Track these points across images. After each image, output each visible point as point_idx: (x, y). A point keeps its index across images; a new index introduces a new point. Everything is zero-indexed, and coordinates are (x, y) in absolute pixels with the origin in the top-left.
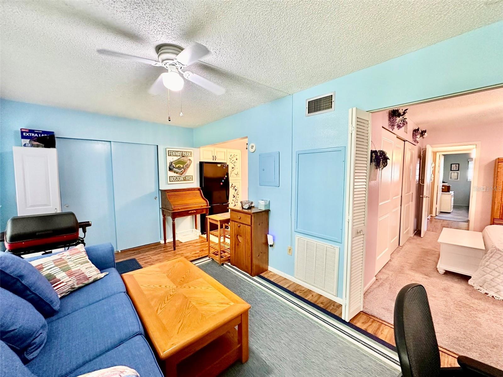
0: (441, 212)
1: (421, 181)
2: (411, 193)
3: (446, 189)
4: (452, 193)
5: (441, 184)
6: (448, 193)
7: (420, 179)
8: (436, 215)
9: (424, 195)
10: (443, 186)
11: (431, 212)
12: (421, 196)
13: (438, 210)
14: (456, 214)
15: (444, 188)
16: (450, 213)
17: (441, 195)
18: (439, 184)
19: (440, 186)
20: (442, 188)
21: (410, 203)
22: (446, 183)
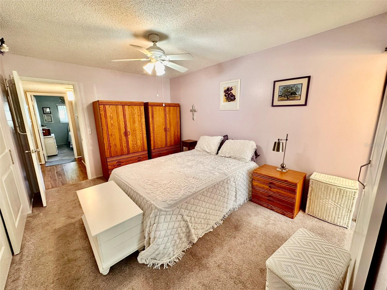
0: (49, 157)
1: (19, 128)
2: (7, 151)
3: (47, 133)
4: (53, 135)
5: (41, 128)
6: (50, 136)
7: (17, 125)
8: (46, 162)
9: (31, 149)
10: (43, 130)
11: (40, 161)
12: (27, 152)
13: (46, 155)
14: (63, 155)
15: (44, 132)
16: (57, 155)
17: (44, 139)
18: (39, 129)
19: (41, 130)
20: (43, 133)
21: (11, 167)
22: (45, 126)
